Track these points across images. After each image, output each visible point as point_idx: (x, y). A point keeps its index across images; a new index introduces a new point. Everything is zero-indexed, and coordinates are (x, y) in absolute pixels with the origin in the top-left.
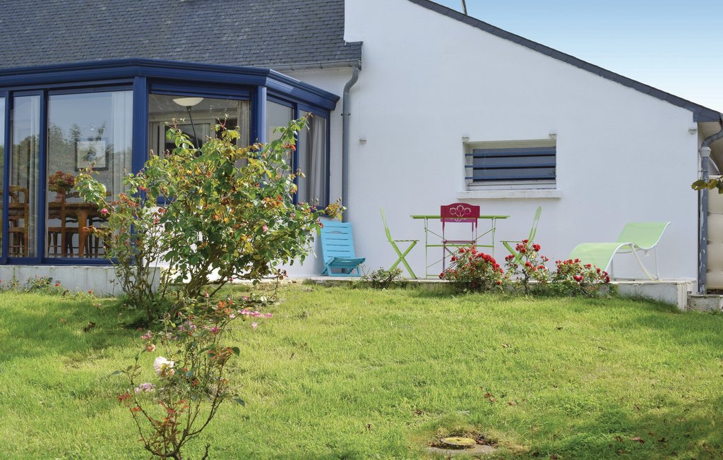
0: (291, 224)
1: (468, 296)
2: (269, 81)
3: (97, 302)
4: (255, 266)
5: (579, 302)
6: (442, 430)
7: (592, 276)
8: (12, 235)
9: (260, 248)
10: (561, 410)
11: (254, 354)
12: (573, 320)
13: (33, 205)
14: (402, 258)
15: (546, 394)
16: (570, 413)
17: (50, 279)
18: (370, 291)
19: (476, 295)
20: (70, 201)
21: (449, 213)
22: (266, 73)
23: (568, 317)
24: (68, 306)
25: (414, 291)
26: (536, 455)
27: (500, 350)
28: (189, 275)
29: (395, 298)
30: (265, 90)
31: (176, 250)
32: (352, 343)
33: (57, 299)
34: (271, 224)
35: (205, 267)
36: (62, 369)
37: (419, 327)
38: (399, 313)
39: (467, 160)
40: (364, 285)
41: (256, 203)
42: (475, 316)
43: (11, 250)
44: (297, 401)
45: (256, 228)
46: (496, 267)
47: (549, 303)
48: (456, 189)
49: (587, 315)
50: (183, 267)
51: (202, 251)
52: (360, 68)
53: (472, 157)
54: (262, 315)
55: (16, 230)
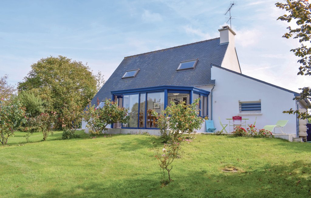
0: (196, 121)
1: (238, 137)
2: (194, 89)
3: (156, 137)
4: (190, 130)
5: (264, 139)
6: (226, 167)
7: (268, 133)
8: (140, 123)
9: (190, 126)
10: (254, 163)
11: (187, 149)
12: (262, 143)
13: (144, 116)
14: (224, 128)
15: (252, 160)
16: (256, 164)
17: (147, 132)
18: (216, 136)
19: (240, 137)
20: (152, 116)
21: (234, 118)
22: (193, 88)
23: (261, 142)
24: (150, 138)
25: (226, 136)
26: (246, 173)
27: (243, 149)
28: (174, 132)
29: (221, 137)
30: (193, 91)
31: (172, 126)
32: (209, 147)
33: (148, 136)
34: (192, 121)
35: (178, 130)
36: (148, 151)
37: (225, 144)
38: (221, 141)
39: (240, 106)
40: (215, 134)
41: (189, 117)
42: (239, 142)
43: (140, 126)
44: (195, 159)
45: (189, 122)
46: (245, 131)
47: (257, 139)
48: (237, 113)
49: (265, 142)
50: (173, 130)
51: (178, 127)
52: (215, 85)
53: (241, 105)
54: (191, 141)
55: (141, 122)
